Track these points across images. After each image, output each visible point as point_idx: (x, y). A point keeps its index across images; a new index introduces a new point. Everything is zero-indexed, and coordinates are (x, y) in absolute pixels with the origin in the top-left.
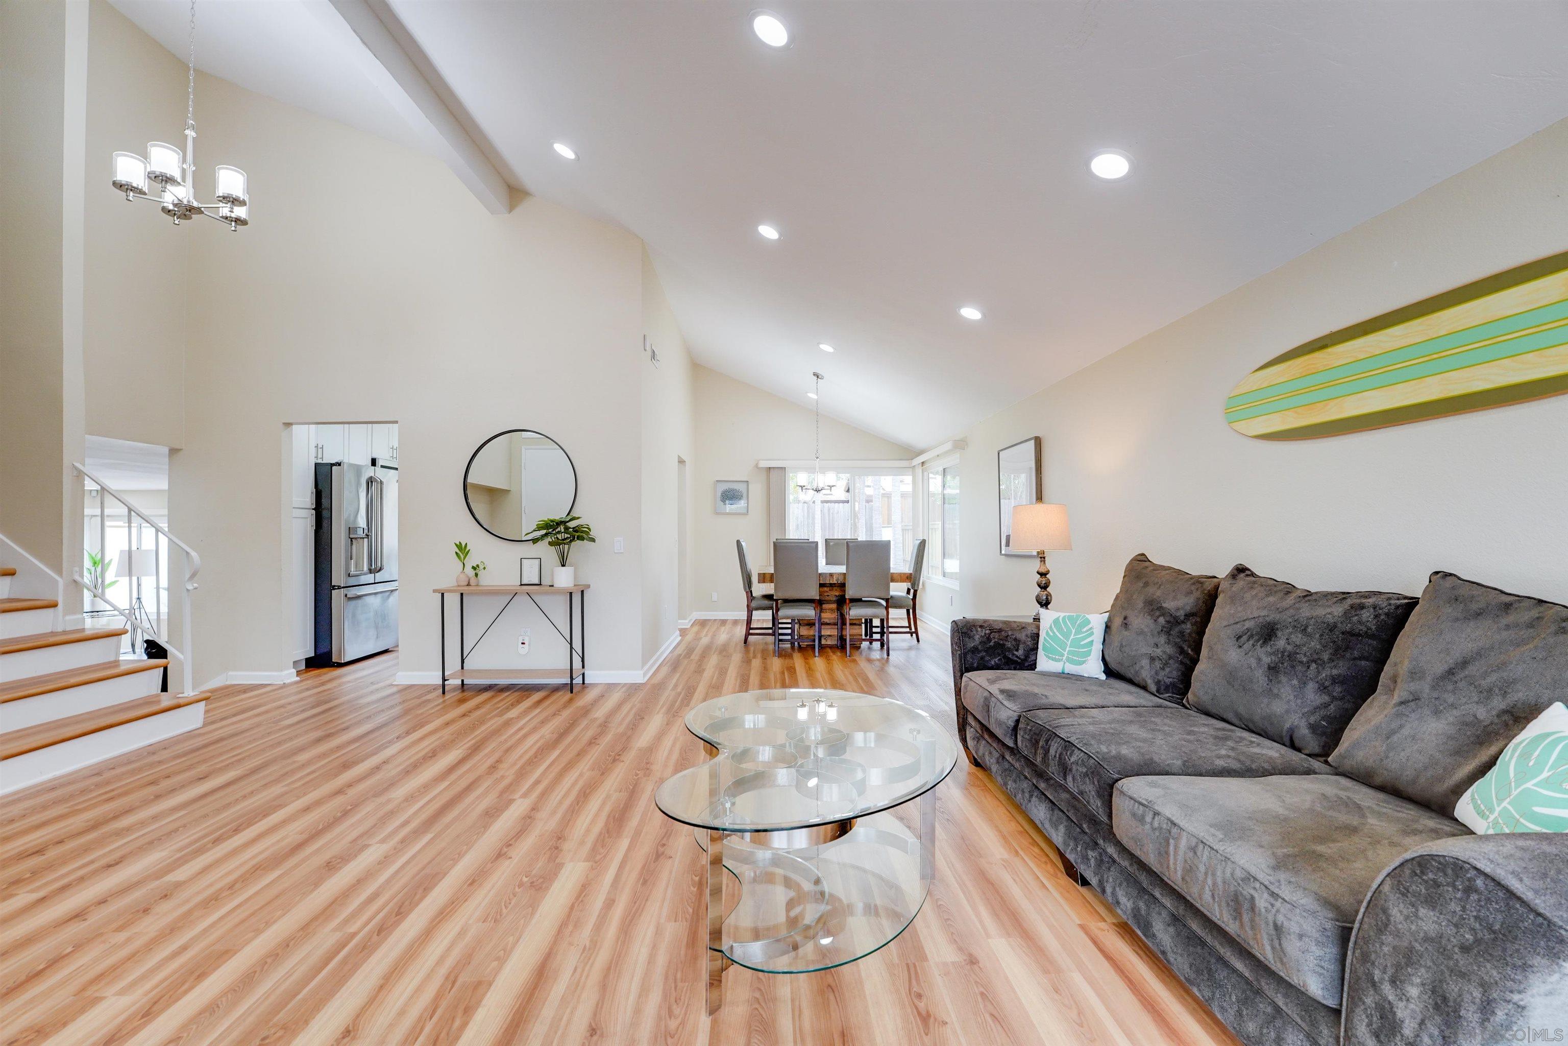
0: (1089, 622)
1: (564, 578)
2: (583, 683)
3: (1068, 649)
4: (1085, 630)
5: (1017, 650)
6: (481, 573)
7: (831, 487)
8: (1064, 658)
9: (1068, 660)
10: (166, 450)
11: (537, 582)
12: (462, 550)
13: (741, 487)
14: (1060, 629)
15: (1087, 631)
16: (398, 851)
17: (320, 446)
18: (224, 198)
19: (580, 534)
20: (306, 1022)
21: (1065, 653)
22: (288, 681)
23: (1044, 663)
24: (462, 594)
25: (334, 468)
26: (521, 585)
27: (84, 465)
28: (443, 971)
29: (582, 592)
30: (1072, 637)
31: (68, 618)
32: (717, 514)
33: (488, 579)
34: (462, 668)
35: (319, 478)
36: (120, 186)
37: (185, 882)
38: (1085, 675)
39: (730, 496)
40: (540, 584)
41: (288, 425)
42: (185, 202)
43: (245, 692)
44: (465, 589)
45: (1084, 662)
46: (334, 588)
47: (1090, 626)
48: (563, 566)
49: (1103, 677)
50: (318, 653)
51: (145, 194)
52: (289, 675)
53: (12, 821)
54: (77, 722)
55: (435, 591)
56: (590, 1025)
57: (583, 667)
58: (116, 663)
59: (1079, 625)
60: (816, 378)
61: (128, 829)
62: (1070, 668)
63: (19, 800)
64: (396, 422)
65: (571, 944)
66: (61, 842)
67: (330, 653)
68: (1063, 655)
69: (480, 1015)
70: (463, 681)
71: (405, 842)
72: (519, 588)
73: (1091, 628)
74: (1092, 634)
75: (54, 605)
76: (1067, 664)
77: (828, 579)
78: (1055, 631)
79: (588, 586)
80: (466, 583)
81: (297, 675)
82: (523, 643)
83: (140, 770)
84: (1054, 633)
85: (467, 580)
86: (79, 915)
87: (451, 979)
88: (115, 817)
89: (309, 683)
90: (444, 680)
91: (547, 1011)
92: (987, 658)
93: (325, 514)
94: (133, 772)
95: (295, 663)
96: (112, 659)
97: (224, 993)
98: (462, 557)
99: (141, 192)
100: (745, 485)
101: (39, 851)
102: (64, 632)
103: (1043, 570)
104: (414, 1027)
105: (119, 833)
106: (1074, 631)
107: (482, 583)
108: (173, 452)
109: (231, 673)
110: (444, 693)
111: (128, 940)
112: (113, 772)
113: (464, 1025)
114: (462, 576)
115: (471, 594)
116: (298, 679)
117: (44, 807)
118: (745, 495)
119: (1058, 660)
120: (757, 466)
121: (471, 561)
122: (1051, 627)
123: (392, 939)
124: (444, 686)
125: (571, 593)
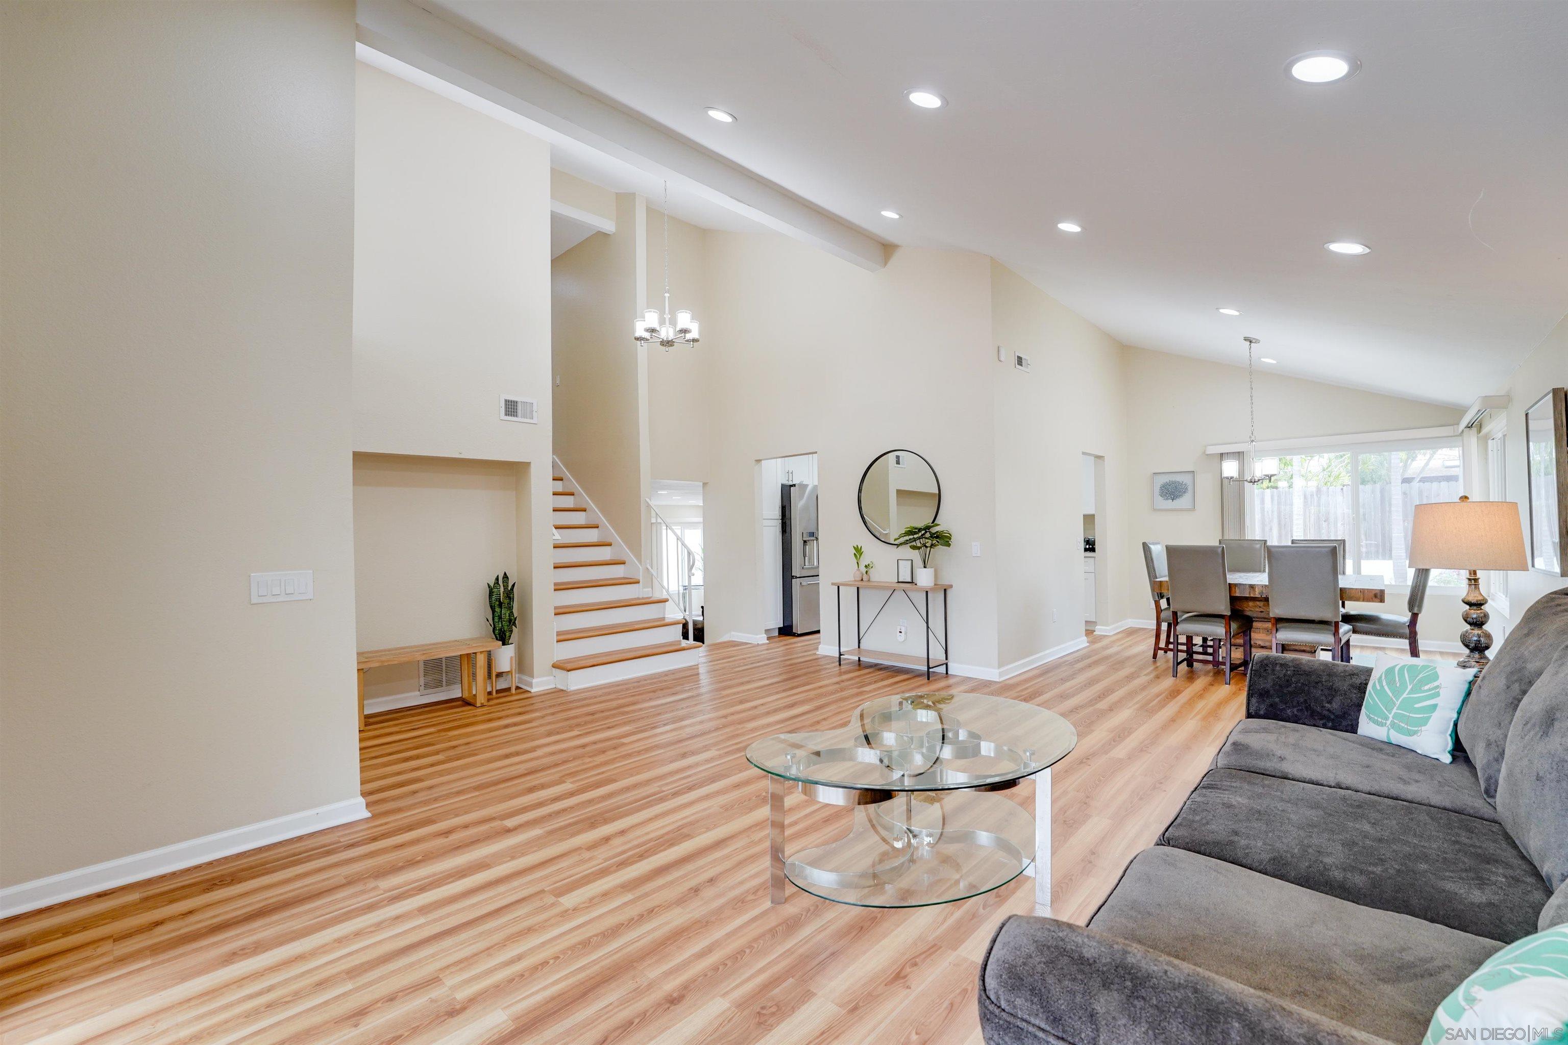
0: (1435, 677)
1: (925, 578)
2: (947, 673)
3: (1394, 710)
4: (1426, 687)
5: (1330, 702)
6: (871, 571)
7: (1270, 477)
8: (1388, 722)
9: (1393, 725)
10: (701, 484)
11: (910, 580)
12: (858, 551)
13: (1186, 479)
14: (1391, 683)
15: (1430, 690)
16: (720, 757)
17: (790, 471)
18: (680, 331)
19: (943, 539)
20: (614, 821)
21: (1391, 716)
22: (760, 643)
23: (1367, 727)
24: (858, 588)
25: (792, 488)
26: (898, 582)
27: (650, 500)
28: (680, 823)
29: (945, 590)
30: (1405, 695)
31: (644, 590)
32: (1155, 510)
33: (877, 576)
34: (859, 647)
35: (783, 495)
36: (637, 339)
37: (626, 744)
38: (1418, 751)
39: (1172, 491)
40: (912, 582)
41: (758, 461)
42: (665, 339)
43: (734, 646)
44: (860, 584)
45: (1415, 733)
46: (793, 577)
47: (1436, 684)
48: (925, 567)
49: (1447, 759)
50: (786, 625)
51: (649, 340)
52: (762, 639)
53: (596, 697)
54: (635, 651)
55: (833, 584)
56: (713, 878)
57: (947, 659)
58: (664, 619)
59: (1420, 681)
60: (1249, 343)
61: (627, 713)
62: (1397, 738)
63: (601, 689)
64: (816, 453)
65: (748, 836)
66: (602, 712)
67: (791, 627)
68: (1387, 718)
69: (675, 848)
70: (859, 658)
71: (728, 754)
72: (897, 585)
73: (1437, 687)
74: (1438, 694)
75: (638, 582)
76: (1392, 731)
77: (1248, 591)
78: (1384, 683)
79: (951, 586)
80: (861, 579)
81: (768, 640)
82: (900, 632)
83: (655, 683)
84: (1382, 686)
85: (861, 575)
86: (584, 746)
87: (680, 828)
88: (628, 705)
89: (772, 645)
90: (840, 655)
91: (701, 862)
92: (1282, 706)
93: (788, 522)
94: (651, 684)
95: (767, 631)
96: (662, 616)
97: (598, 797)
98: (858, 556)
99: (647, 340)
100: (1190, 476)
101: (593, 714)
102: (643, 598)
103: (1473, 598)
104: (645, 842)
105: (623, 714)
106: (1409, 687)
107: (872, 579)
108: (705, 484)
109: (733, 633)
110: (840, 665)
111: (590, 762)
112: (646, 682)
113: (665, 850)
114: (858, 572)
115: (866, 587)
116: (768, 642)
117: (609, 694)
118: (1190, 488)
119: (1381, 725)
120: (1204, 452)
121: (864, 561)
122: (1381, 677)
123: (675, 800)
124: (840, 658)
125: (927, 592)
